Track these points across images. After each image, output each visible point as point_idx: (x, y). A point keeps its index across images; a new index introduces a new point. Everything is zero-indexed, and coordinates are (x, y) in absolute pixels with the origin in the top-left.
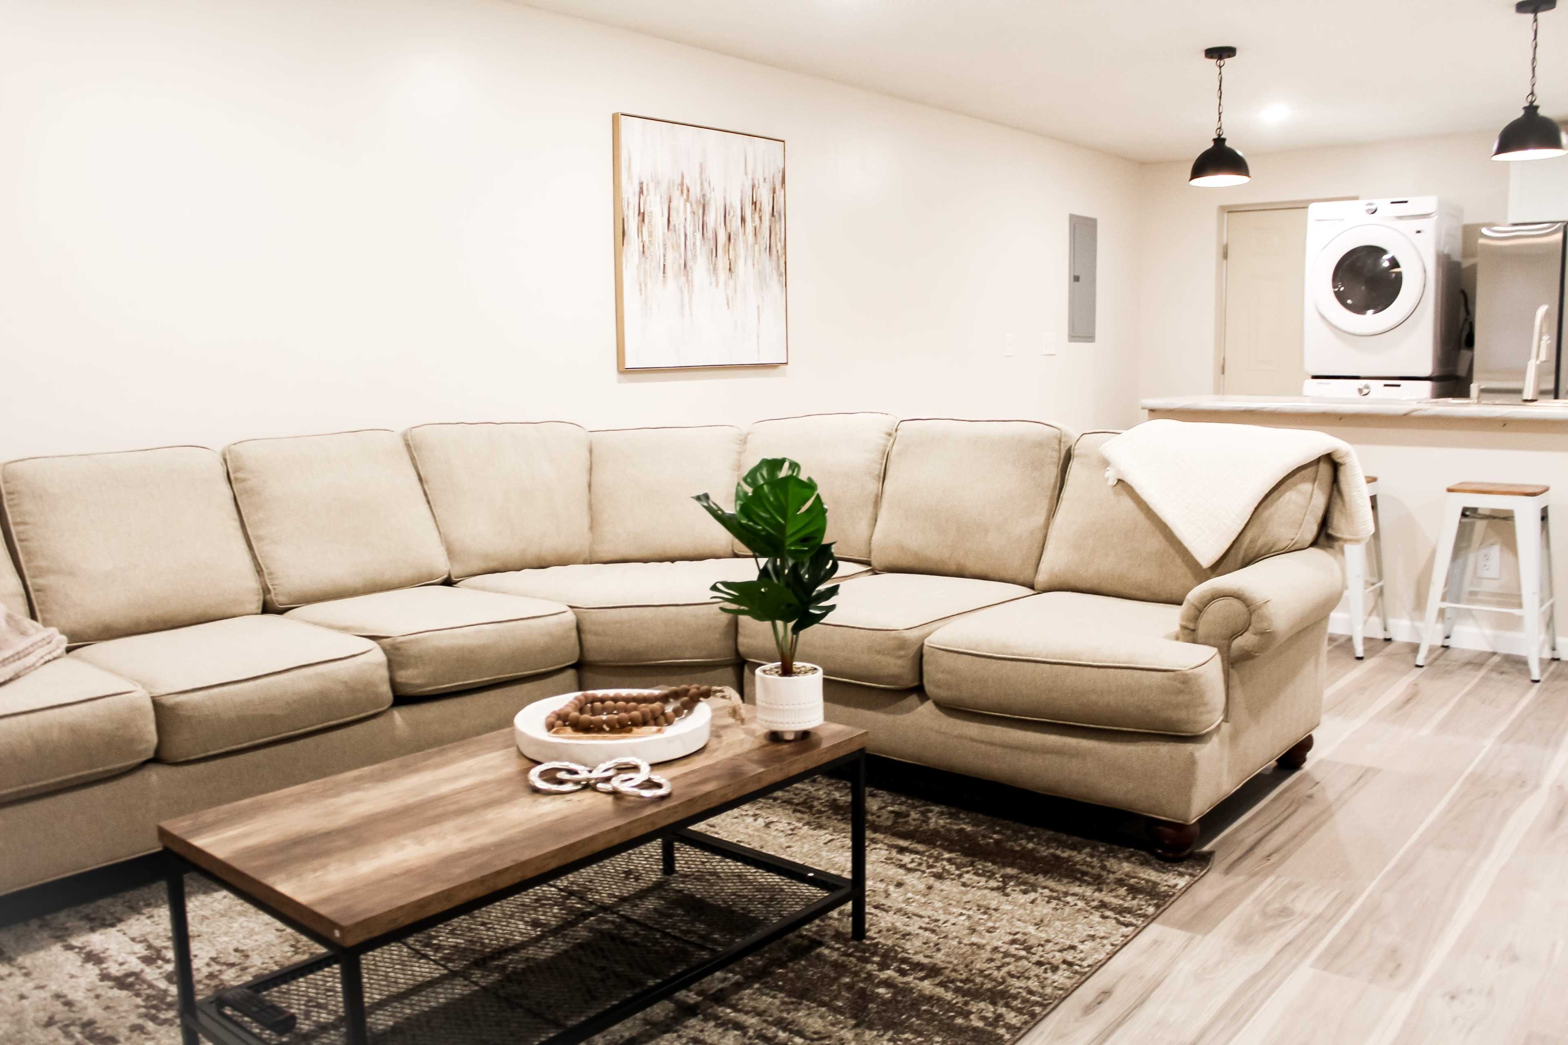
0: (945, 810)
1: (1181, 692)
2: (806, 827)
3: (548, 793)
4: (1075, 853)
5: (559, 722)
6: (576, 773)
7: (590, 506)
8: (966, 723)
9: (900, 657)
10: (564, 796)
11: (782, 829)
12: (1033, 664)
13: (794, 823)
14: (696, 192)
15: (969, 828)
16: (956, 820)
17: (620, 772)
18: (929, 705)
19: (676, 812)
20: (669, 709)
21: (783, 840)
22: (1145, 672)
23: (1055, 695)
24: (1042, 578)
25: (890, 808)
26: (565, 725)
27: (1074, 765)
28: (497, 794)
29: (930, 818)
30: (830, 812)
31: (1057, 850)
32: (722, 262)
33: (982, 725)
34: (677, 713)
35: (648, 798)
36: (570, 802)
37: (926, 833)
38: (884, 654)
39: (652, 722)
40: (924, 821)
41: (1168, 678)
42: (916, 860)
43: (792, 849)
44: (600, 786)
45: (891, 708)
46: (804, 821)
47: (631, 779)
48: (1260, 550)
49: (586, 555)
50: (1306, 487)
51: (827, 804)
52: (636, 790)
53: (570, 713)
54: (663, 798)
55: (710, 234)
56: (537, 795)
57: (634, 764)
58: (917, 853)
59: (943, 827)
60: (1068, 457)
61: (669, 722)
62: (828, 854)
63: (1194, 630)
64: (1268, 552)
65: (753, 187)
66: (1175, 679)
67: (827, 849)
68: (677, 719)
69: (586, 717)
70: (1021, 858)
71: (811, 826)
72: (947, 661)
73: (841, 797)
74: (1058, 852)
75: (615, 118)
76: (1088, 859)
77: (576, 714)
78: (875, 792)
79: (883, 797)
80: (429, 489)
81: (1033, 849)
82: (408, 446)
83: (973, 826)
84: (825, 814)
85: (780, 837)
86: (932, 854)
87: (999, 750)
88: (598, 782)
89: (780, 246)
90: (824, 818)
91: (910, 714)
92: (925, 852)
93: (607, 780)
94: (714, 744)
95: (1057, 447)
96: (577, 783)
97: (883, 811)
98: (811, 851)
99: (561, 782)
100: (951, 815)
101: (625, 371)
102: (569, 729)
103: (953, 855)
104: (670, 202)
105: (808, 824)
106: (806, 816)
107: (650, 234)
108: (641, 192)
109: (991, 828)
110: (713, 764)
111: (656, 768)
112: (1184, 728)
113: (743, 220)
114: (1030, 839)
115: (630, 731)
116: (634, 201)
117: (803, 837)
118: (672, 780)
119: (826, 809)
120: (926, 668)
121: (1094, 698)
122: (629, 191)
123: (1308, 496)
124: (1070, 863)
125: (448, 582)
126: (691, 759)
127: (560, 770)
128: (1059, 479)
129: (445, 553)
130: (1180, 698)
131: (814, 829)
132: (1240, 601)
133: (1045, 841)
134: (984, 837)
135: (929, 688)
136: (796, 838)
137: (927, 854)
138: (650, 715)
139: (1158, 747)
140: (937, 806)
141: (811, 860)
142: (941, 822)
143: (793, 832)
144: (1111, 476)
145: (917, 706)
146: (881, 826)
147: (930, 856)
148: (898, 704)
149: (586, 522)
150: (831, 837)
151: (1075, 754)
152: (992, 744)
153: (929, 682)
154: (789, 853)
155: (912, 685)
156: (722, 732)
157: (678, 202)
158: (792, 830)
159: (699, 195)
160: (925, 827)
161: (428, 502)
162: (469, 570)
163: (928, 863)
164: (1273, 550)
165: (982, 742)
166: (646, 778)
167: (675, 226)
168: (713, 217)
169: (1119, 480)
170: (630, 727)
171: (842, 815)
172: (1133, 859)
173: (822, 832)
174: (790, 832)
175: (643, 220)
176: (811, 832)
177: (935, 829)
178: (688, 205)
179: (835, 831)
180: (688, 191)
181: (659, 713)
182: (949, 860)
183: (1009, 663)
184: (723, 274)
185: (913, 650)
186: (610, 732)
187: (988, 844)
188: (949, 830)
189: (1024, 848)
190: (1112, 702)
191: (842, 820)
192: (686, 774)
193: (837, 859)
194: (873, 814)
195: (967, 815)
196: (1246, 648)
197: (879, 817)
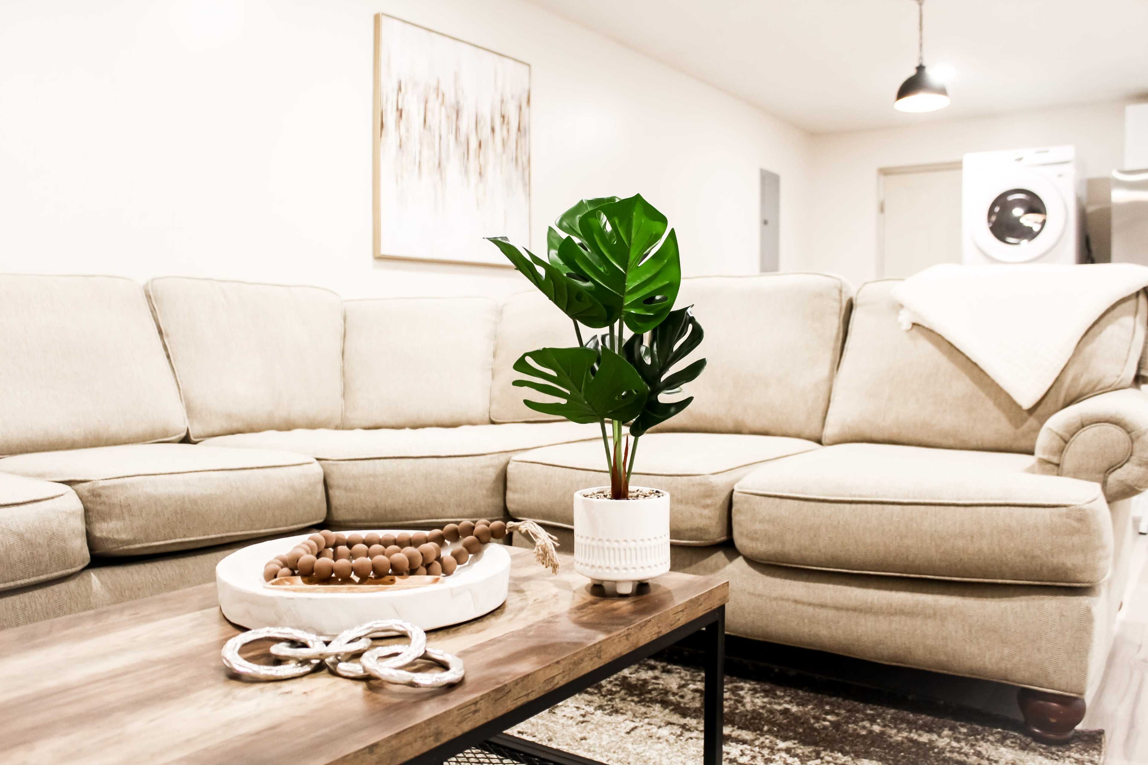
0: (757, 686)
1: (1078, 531)
2: (599, 712)
3: (254, 680)
4: (935, 737)
5: (286, 570)
6: (305, 646)
7: (344, 373)
8: (788, 582)
9: (706, 506)
10: (279, 684)
11: (571, 715)
12: (880, 507)
13: (584, 707)
14: (450, 98)
15: (794, 709)
16: (774, 698)
17: (377, 643)
18: (740, 561)
19: (475, 712)
20: (446, 553)
21: (574, 729)
22: (1027, 509)
23: (908, 542)
24: (830, 431)
25: (692, 686)
26: (294, 574)
27: (930, 627)
28: (160, 684)
29: (743, 697)
30: (623, 692)
31: (910, 732)
32: (473, 165)
33: (807, 584)
34: (458, 557)
35: (426, 686)
36: (288, 696)
37: (746, 716)
38: (687, 503)
39: (424, 570)
40: (737, 701)
41: (1060, 516)
42: (747, 752)
43: (588, 741)
44: (343, 667)
45: (693, 568)
46: (596, 705)
47: (396, 654)
48: (1085, 387)
49: (338, 422)
50: (1128, 321)
51: (617, 682)
52: (403, 672)
53: (302, 555)
54: (451, 687)
55: (462, 138)
56: (234, 683)
57: (401, 629)
58: (744, 742)
59: (763, 707)
60: (850, 307)
61: (447, 572)
62: (635, 746)
63: (1058, 465)
64: (1093, 390)
65: (502, 102)
66: (1068, 516)
67: (632, 740)
68: (458, 566)
69: (326, 561)
70: (872, 744)
71: (605, 710)
72: (766, 507)
73: (631, 674)
74: (914, 736)
75: (377, 18)
76: (954, 744)
77: (313, 557)
78: (669, 667)
79: (679, 673)
80: (169, 342)
81: (882, 733)
82: (149, 297)
83: (798, 705)
84: (617, 696)
85: (571, 726)
86: (763, 742)
87: (831, 613)
88: (340, 661)
89: (525, 159)
90: (617, 700)
91: (716, 574)
92: (753, 741)
93: (357, 656)
94: (514, 602)
95: (838, 297)
96: (305, 662)
97: (685, 689)
98: (613, 744)
99: (278, 661)
100: (767, 693)
101: (381, 258)
102: (299, 579)
103: (789, 744)
104: (426, 102)
105: (601, 707)
106: (595, 698)
107: (407, 130)
108: (400, 89)
109: (820, 705)
110: (524, 630)
111: (433, 636)
112: (1080, 577)
113: (493, 130)
114: (872, 720)
115: (392, 581)
116: (393, 97)
117: (598, 725)
118: (463, 654)
119: (618, 689)
120: (736, 518)
121: (960, 543)
122: (388, 87)
123: (1131, 330)
124: (936, 750)
125: (186, 440)
126: (486, 623)
127: (278, 640)
128: (841, 330)
129: (185, 411)
130: (1076, 539)
131: (610, 714)
132: (1118, 427)
133: (890, 722)
134: (817, 719)
135: (740, 541)
136: (590, 726)
137: (757, 743)
138: (420, 560)
139: (1041, 602)
140: (746, 683)
141: (615, 755)
142: (759, 702)
143: (585, 719)
144: (905, 319)
145: (725, 565)
146: (689, 709)
147: (762, 746)
148: (701, 563)
149: (338, 386)
150: (632, 725)
151: (934, 614)
152: (823, 606)
153: (741, 534)
154: (586, 747)
155: (718, 540)
156: (523, 586)
157: (434, 104)
158: (584, 716)
159: (453, 101)
160: (741, 709)
161: (168, 357)
162: (210, 430)
163: (763, 756)
164: (1097, 388)
165: (810, 604)
166: (422, 653)
167: (430, 127)
168: (466, 123)
169: (914, 324)
170: (391, 577)
171: (638, 696)
172: (1008, 742)
173: (620, 718)
174: (582, 719)
175: (401, 116)
176: (607, 718)
177: (754, 711)
178: (443, 109)
179: (634, 716)
180: (443, 95)
181: (433, 557)
182: (788, 751)
183: (848, 506)
184: (474, 177)
185: (721, 498)
186: (361, 583)
187: (825, 728)
188: (771, 712)
189: (871, 732)
190: (985, 549)
191: (639, 702)
192: (482, 646)
193: (648, 754)
194: (674, 694)
195: (785, 692)
196: (1129, 482)
197: (682, 697)
